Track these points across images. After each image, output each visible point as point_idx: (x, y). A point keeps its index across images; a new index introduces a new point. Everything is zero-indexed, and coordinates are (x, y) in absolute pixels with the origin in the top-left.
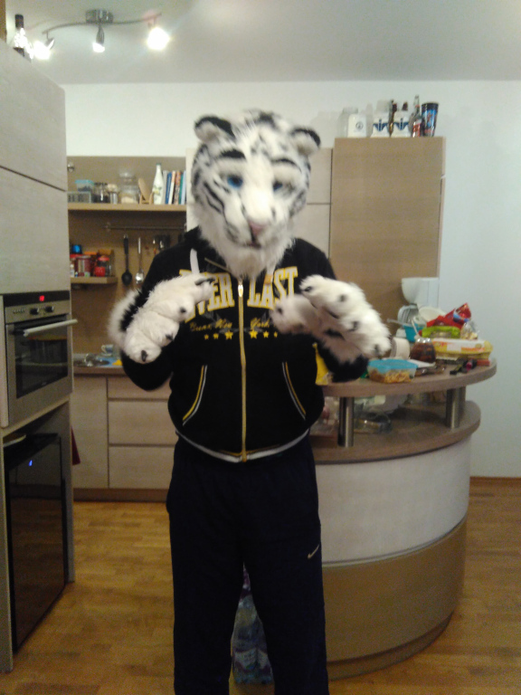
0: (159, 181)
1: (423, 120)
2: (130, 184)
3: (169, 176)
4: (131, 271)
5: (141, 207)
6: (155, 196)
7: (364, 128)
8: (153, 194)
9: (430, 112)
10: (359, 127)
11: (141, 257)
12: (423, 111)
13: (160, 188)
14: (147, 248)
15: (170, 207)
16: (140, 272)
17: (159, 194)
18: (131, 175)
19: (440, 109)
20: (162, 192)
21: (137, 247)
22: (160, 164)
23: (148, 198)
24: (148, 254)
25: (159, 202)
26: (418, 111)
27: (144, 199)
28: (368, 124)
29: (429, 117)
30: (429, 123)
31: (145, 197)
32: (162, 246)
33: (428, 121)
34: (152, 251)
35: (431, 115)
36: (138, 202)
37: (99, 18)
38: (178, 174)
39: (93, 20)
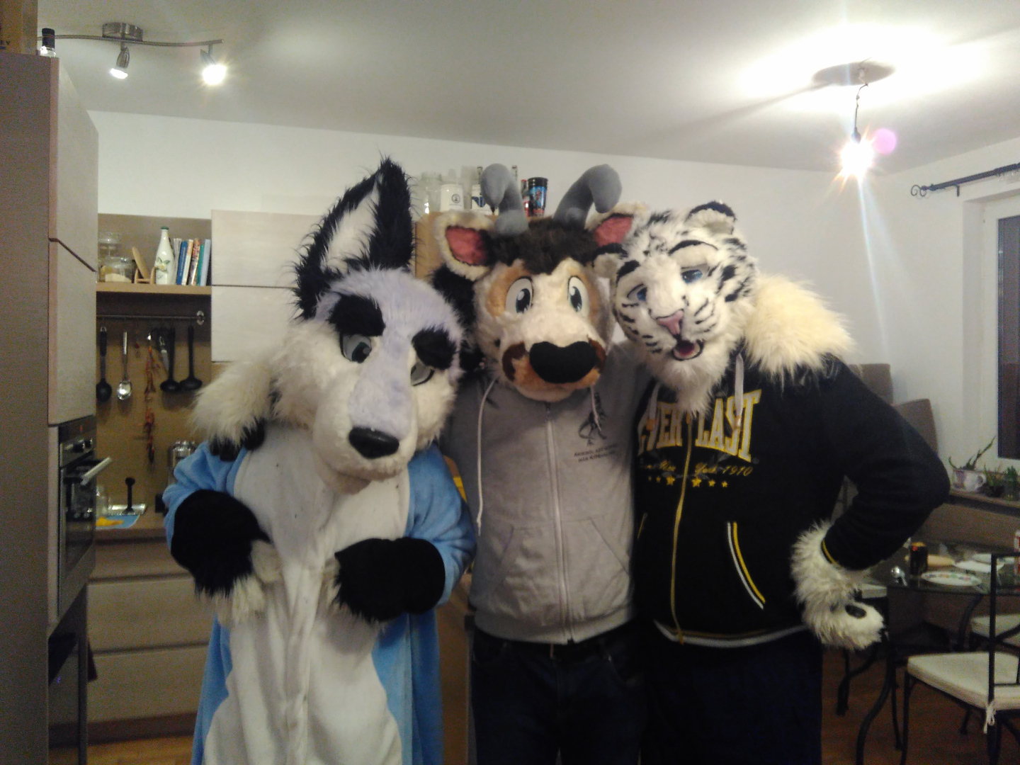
0: (164, 252)
1: (531, 197)
2: (113, 253)
3: (184, 245)
4: (109, 381)
5: (137, 288)
6: (159, 273)
7: (462, 203)
8: (157, 269)
9: (539, 188)
10: (456, 201)
11: (125, 360)
12: (531, 187)
13: (168, 262)
14: (137, 346)
15: (183, 289)
16: (125, 380)
17: (165, 271)
18: (115, 242)
19: (549, 185)
20: (171, 269)
21: (122, 344)
22: (168, 229)
23: (149, 277)
24: (138, 355)
25: (164, 280)
26: (525, 187)
27: (140, 276)
28: (465, 197)
29: (539, 195)
30: (538, 202)
31: (143, 274)
32: (162, 344)
33: (537, 199)
34: (144, 351)
35: (541, 193)
36: (133, 282)
37: (123, 34)
38: (197, 243)
39: (114, 35)
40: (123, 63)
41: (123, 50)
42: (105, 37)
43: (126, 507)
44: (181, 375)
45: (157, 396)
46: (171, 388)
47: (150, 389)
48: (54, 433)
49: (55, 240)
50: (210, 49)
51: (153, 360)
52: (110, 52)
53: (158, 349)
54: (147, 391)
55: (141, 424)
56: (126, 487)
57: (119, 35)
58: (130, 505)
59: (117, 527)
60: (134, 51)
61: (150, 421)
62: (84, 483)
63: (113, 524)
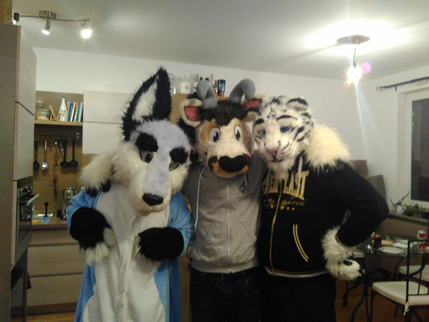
0: (63, 107)
1: (219, 88)
2: (41, 107)
3: (71, 105)
4: (39, 161)
5: (51, 122)
6: (61, 116)
7: (189, 89)
9: (222, 84)
11: (45, 153)
12: (218, 83)
13: (65, 112)
14: (51, 147)
15: (71, 123)
16: (45, 161)
17: (64, 115)
18: (42, 103)
19: (226, 83)
20: (66, 114)
21: (44, 146)
22: (65, 98)
23: (56, 117)
24: (51, 151)
25: (63, 119)
26: (216, 83)
28: (191, 87)
30: (222, 90)
31: (54, 116)
32: (61, 146)
33: (221, 88)
34: (54, 149)
35: (223, 86)
36: (50, 119)
37: (48, 16)
38: (77, 104)
39: (44, 16)
40: (48, 28)
41: (48, 22)
42: (40, 17)
43: (44, 215)
44: (69, 159)
45: (59, 168)
46: (65, 165)
47: (56, 165)
48: (15, 184)
49: (18, 102)
50: (84, 23)
51: (57, 153)
52: (43, 23)
53: (60, 148)
54: (54, 166)
55: (52, 180)
56: (44, 207)
57: (46, 16)
58: (46, 213)
59: (40, 223)
60: (52, 23)
61: (56, 178)
62: (28, 205)
63: (40, 222)
